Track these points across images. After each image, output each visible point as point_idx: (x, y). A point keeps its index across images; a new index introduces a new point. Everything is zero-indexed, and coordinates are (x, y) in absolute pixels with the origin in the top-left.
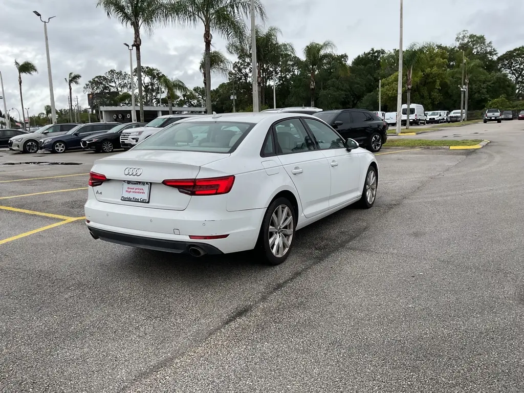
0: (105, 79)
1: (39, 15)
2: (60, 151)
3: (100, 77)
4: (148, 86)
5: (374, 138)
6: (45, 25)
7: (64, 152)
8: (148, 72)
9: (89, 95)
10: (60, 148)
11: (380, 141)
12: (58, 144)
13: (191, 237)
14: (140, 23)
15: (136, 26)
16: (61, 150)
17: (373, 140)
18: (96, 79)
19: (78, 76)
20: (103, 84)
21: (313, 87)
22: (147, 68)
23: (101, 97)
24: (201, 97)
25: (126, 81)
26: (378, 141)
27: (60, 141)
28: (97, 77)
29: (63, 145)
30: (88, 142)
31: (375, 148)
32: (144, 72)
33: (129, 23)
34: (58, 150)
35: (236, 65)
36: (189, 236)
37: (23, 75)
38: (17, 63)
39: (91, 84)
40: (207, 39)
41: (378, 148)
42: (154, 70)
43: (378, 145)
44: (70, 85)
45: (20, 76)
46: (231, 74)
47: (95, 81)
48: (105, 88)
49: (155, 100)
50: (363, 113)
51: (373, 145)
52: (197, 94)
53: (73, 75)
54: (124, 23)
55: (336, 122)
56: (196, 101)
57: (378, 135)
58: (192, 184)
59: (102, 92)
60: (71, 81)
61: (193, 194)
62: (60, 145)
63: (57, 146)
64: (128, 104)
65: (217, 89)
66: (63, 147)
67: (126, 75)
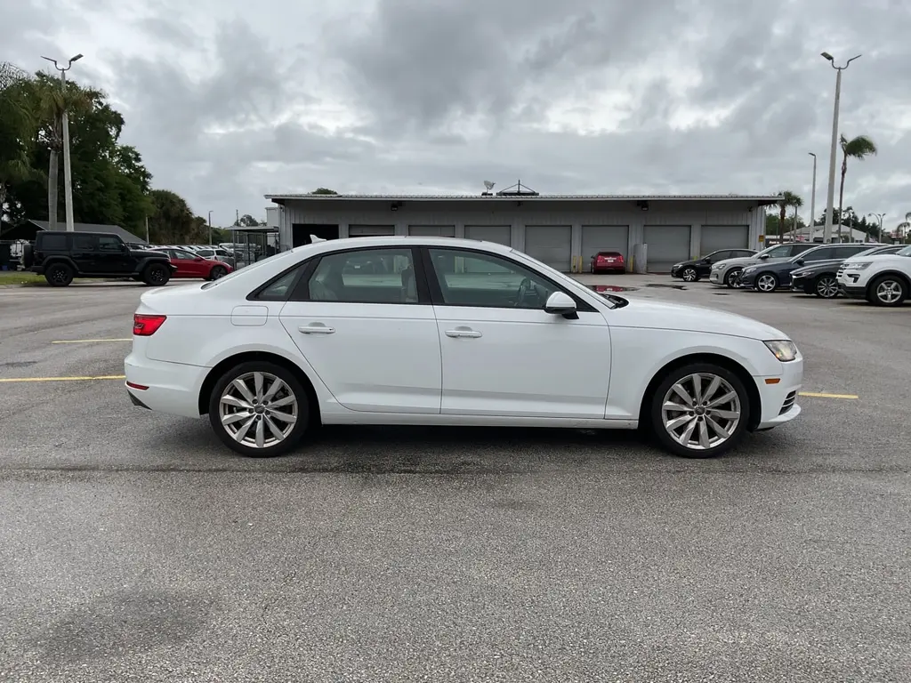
1: (830, 58)
2: (765, 289)
7: (772, 291)
10: (767, 284)
12: (764, 277)
16: (769, 287)
27: (768, 273)
29: (772, 279)
30: (794, 277)
34: (763, 286)
37: (851, 159)
38: (843, 140)
45: (845, 160)
62: (768, 278)
63: (762, 281)
66: (772, 283)
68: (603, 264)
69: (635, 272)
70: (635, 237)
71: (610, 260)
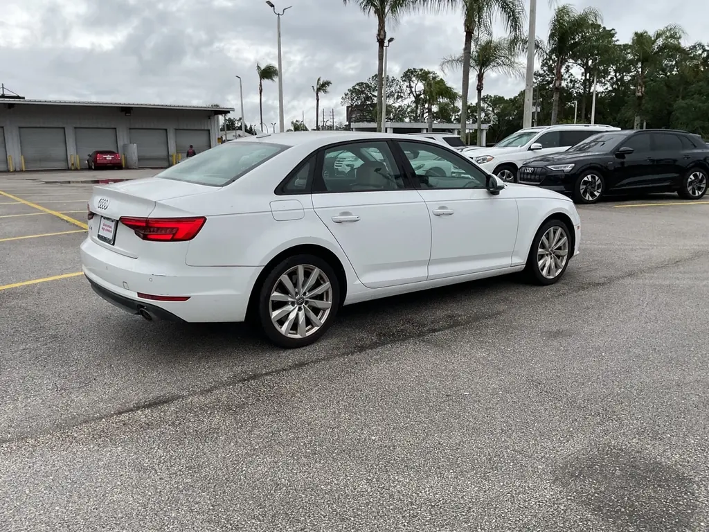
0: (367, 86)
1: (272, 6)
3: (362, 83)
4: (421, 95)
5: (692, 177)
6: (279, 18)
8: (421, 76)
9: (348, 107)
11: (705, 181)
13: (140, 295)
14: (386, 10)
15: (381, 14)
17: (689, 180)
18: (357, 87)
19: (327, 83)
20: (365, 93)
21: (640, 94)
22: (421, 70)
23: (361, 111)
24: (491, 109)
25: (393, 89)
26: (701, 181)
28: (358, 84)
31: (694, 193)
32: (417, 77)
33: (372, 10)
35: (546, 63)
36: (138, 293)
38: (258, 67)
39: (351, 94)
40: (468, 27)
41: (698, 193)
42: (429, 73)
43: (699, 189)
44: (317, 94)
45: (261, 83)
46: (537, 76)
47: (355, 89)
48: (368, 98)
49: (427, 114)
50: (676, 135)
51: (689, 188)
52: (486, 105)
53: (321, 82)
54: (367, 11)
55: (622, 149)
56: (483, 115)
57: (700, 172)
58: (144, 225)
59: (363, 104)
60: (319, 90)
61: (145, 238)
64: (392, 120)
65: (515, 98)
67: (394, 80)
68: (102, 162)
69: (127, 168)
70: (123, 139)
71: (109, 157)
